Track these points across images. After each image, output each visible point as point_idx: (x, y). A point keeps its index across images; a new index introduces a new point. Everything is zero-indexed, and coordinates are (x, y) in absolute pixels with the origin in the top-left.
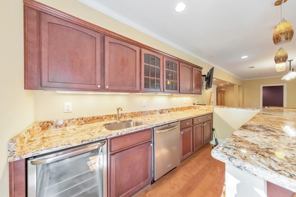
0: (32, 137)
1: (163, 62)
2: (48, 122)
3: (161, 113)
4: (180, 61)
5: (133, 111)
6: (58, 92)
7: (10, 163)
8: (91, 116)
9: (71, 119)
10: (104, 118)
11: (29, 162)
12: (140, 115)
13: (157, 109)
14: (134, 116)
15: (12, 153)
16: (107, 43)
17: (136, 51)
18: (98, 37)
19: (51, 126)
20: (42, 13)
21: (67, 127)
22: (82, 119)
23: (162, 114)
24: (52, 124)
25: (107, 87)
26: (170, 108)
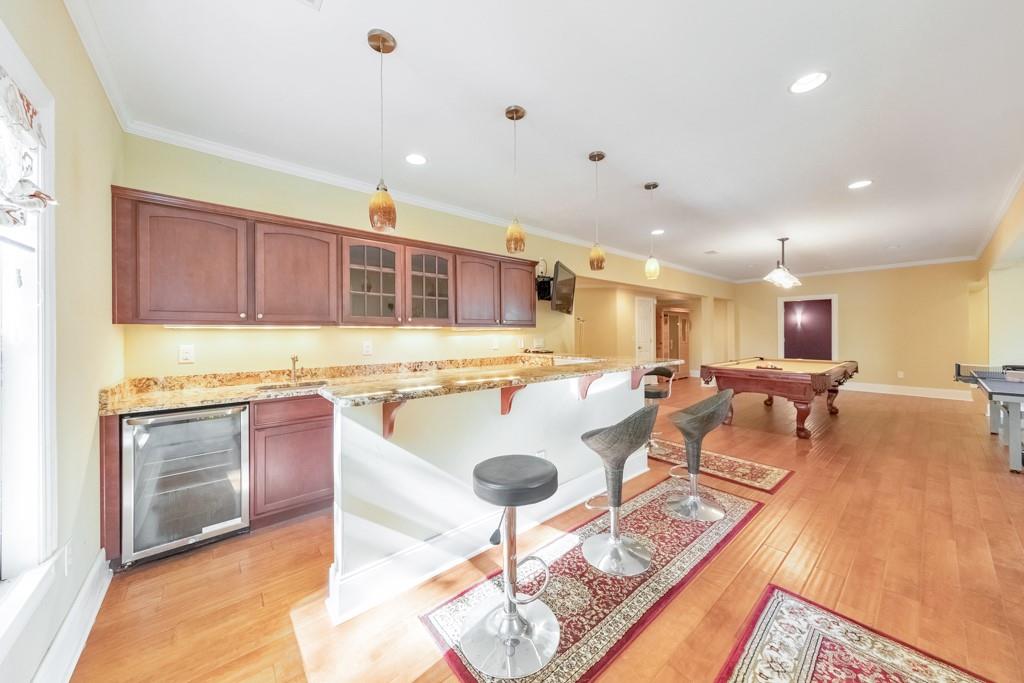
0: (123, 398)
1: (403, 258)
2: (148, 379)
3: (415, 370)
4: (457, 252)
5: (333, 365)
6: (166, 326)
7: (101, 418)
8: (235, 372)
9: (193, 375)
10: (262, 376)
11: (125, 421)
12: (353, 373)
13: (404, 362)
14: (338, 374)
15: (103, 406)
16: (260, 236)
17: (328, 243)
18: (241, 227)
19: (155, 387)
20: (141, 205)
21: (185, 391)
22: (215, 376)
23: (418, 373)
24: (156, 383)
25: (260, 316)
26: (444, 359)
